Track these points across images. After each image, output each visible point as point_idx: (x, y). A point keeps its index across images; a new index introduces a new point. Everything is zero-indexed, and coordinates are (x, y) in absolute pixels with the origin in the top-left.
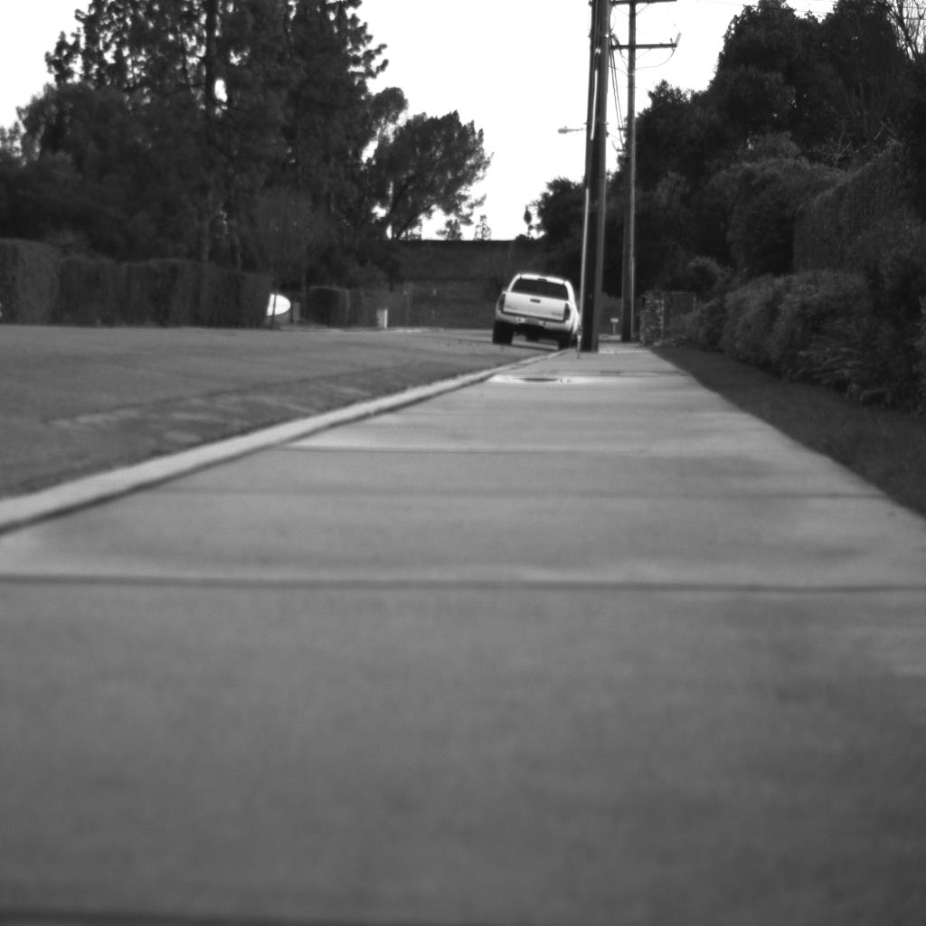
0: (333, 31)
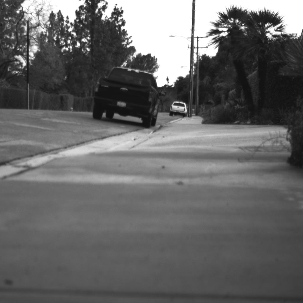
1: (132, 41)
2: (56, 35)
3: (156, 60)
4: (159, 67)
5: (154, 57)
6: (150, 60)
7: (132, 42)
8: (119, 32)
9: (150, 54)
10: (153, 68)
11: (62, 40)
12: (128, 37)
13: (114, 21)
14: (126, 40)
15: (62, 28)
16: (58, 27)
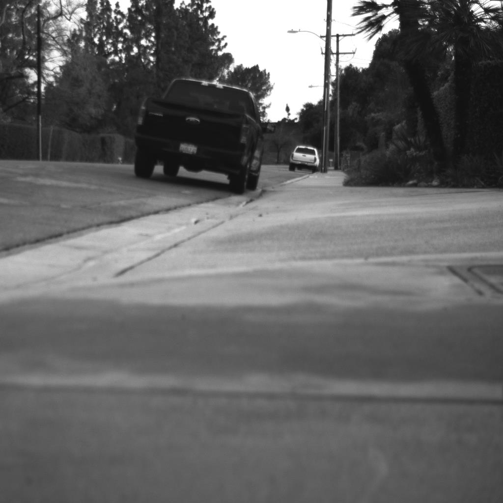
0: (202, 31)
1: (226, 44)
2: (98, 36)
3: (267, 76)
4: (272, 88)
5: (265, 71)
6: (258, 76)
7: (227, 47)
8: (204, 30)
9: (257, 66)
10: (262, 89)
11: (108, 43)
12: (220, 36)
13: (196, 11)
14: (216, 42)
15: (108, 22)
16: (101, 21)
